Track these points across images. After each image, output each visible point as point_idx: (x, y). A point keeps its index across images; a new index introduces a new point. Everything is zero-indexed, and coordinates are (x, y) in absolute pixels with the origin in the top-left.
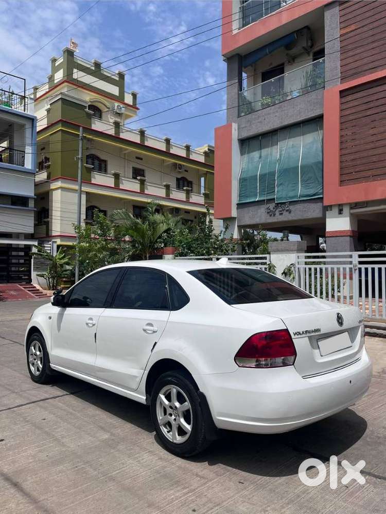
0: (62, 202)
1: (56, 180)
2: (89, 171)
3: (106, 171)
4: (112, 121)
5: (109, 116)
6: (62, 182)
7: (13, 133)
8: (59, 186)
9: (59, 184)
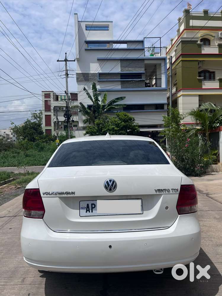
0: (183, 104)
1: (180, 91)
2: (200, 81)
3: (214, 79)
4: (217, 44)
5: (215, 42)
6: (183, 92)
7: (156, 70)
8: (181, 95)
9: (181, 93)
